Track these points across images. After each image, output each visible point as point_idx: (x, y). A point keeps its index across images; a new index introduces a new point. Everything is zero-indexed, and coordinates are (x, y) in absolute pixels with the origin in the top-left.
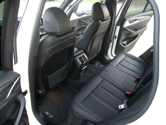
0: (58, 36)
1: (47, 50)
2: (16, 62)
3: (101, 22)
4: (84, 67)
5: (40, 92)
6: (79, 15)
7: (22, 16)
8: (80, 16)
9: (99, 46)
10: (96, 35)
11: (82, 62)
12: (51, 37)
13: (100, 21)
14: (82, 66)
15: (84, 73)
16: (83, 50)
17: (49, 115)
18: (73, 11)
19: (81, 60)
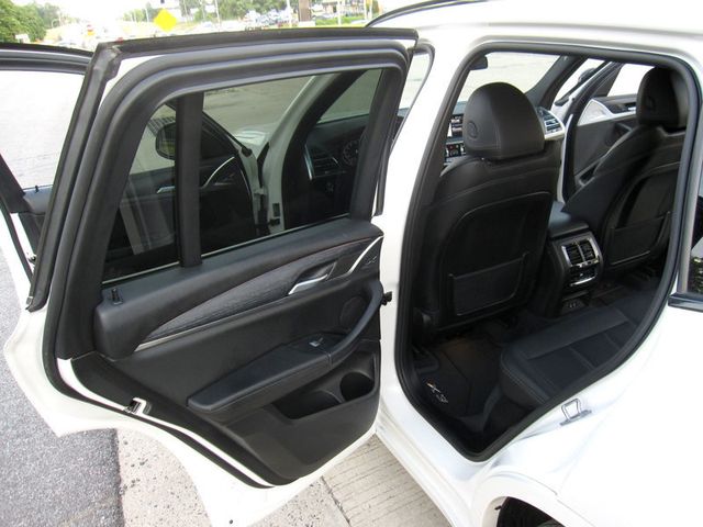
0: (497, 162)
1: (460, 196)
2: (380, 211)
3: (666, 135)
4: (580, 278)
5: (426, 318)
6: (614, 109)
7: (409, 106)
8: (621, 111)
9: (663, 220)
10: (643, 176)
11: (576, 259)
12: (475, 163)
13: (660, 130)
14: (575, 273)
15: (582, 304)
16: (588, 223)
17: (440, 394)
18: (595, 93)
19: (574, 252)
